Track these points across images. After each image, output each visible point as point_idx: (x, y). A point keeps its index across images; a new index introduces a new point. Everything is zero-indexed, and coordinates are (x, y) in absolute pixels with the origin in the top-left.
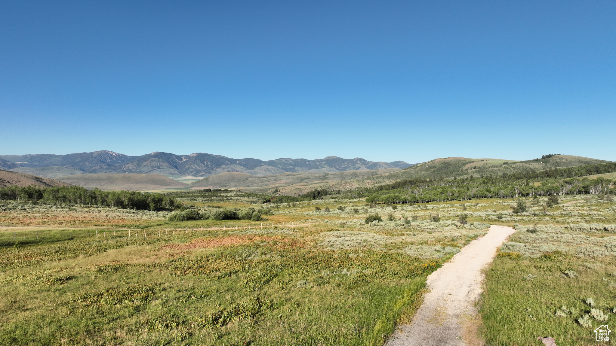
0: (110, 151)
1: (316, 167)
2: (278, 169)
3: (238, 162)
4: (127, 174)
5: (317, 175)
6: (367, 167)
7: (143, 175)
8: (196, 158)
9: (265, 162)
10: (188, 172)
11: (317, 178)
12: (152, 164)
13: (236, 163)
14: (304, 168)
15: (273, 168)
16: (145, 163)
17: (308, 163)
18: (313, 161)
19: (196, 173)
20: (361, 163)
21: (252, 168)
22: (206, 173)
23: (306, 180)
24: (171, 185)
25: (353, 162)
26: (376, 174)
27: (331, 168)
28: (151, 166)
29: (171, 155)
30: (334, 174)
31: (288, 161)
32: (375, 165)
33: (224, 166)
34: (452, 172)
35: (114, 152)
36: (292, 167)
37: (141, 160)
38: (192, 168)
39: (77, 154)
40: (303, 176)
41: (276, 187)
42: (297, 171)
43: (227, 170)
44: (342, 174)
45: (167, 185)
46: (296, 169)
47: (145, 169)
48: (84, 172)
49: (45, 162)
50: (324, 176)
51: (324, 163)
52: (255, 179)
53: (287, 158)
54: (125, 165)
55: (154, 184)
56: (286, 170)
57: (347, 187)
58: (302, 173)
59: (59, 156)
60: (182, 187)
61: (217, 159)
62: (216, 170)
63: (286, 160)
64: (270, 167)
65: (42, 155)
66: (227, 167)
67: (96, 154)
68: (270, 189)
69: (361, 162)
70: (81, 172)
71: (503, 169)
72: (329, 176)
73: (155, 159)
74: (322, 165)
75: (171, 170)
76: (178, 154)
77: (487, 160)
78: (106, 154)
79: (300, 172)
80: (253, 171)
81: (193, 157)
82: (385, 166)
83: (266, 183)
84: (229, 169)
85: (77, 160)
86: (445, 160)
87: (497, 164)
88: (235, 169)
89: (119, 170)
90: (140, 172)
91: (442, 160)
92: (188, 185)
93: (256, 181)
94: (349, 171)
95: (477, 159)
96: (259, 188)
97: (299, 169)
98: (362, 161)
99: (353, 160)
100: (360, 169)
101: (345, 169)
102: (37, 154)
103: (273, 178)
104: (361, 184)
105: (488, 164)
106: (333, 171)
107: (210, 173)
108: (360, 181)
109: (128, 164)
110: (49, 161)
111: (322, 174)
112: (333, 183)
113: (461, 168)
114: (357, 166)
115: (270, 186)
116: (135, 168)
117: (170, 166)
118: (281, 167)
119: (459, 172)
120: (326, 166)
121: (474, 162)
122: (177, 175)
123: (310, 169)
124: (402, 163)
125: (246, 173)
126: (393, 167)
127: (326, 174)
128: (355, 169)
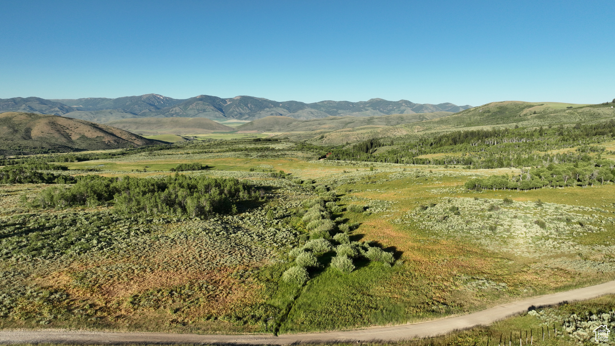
0: (158, 95)
1: (360, 110)
2: (321, 112)
3: (281, 105)
4: (175, 118)
5: (362, 118)
6: (413, 110)
7: (191, 119)
8: (240, 101)
9: (307, 105)
10: (233, 115)
11: (362, 122)
12: (197, 107)
13: (279, 106)
14: (347, 111)
15: (317, 111)
16: (191, 107)
17: (351, 106)
18: (357, 104)
19: (240, 116)
20: (406, 106)
21: (295, 111)
22: (250, 116)
23: (350, 124)
24: (217, 129)
25: (398, 105)
26: (424, 118)
27: (375, 111)
28: (197, 109)
29: (216, 98)
30: (379, 118)
31: (331, 104)
32: (421, 107)
33: (268, 109)
34: (508, 118)
35: (161, 96)
36: (335, 110)
37: (187, 103)
38: (236, 112)
39: (127, 97)
40: (347, 120)
41: (321, 133)
42: (341, 114)
43: (270, 113)
44: (387, 118)
45: (213, 129)
46: (340, 111)
47: (192, 112)
48: (134, 116)
49: (98, 106)
50: (369, 120)
51: (367, 105)
52: (299, 122)
54: (172, 108)
55: (202, 128)
56: (329, 113)
57: (395, 133)
58: (347, 116)
59: (111, 99)
60: (228, 131)
61: (260, 102)
62: (259, 114)
63: (329, 102)
64: (313, 110)
65: (95, 99)
66: (270, 110)
67: (145, 97)
68: (316, 134)
69: (406, 104)
70: (132, 115)
71: (567, 114)
72: (374, 120)
73: (200, 102)
74: (366, 108)
75: (216, 113)
76: (222, 97)
78: (154, 98)
79: (344, 116)
80: (296, 114)
81: (237, 100)
82: (432, 108)
83: (310, 127)
84: (273, 112)
85: (127, 104)
87: (560, 109)
88: (279, 112)
89: (167, 114)
90: (187, 115)
91: (497, 104)
92: (234, 129)
93: (300, 125)
94: (395, 114)
95: (536, 103)
96: (304, 132)
97: (342, 112)
98: (408, 103)
99: (398, 102)
100: (406, 111)
101: (390, 111)
102: (91, 98)
103: (317, 122)
104: (410, 131)
105: (550, 109)
106: (377, 114)
107: (254, 116)
108: (409, 127)
109: (175, 107)
110: (101, 105)
111: (367, 117)
112: (380, 129)
113: (519, 113)
114: (402, 108)
115: (316, 131)
116: (182, 111)
117: (216, 109)
118: (324, 110)
120: (370, 108)
121: (533, 106)
122: (222, 118)
123: (353, 111)
124: (450, 105)
125: (289, 116)
126: (441, 109)
127: (371, 118)
128: (400, 112)
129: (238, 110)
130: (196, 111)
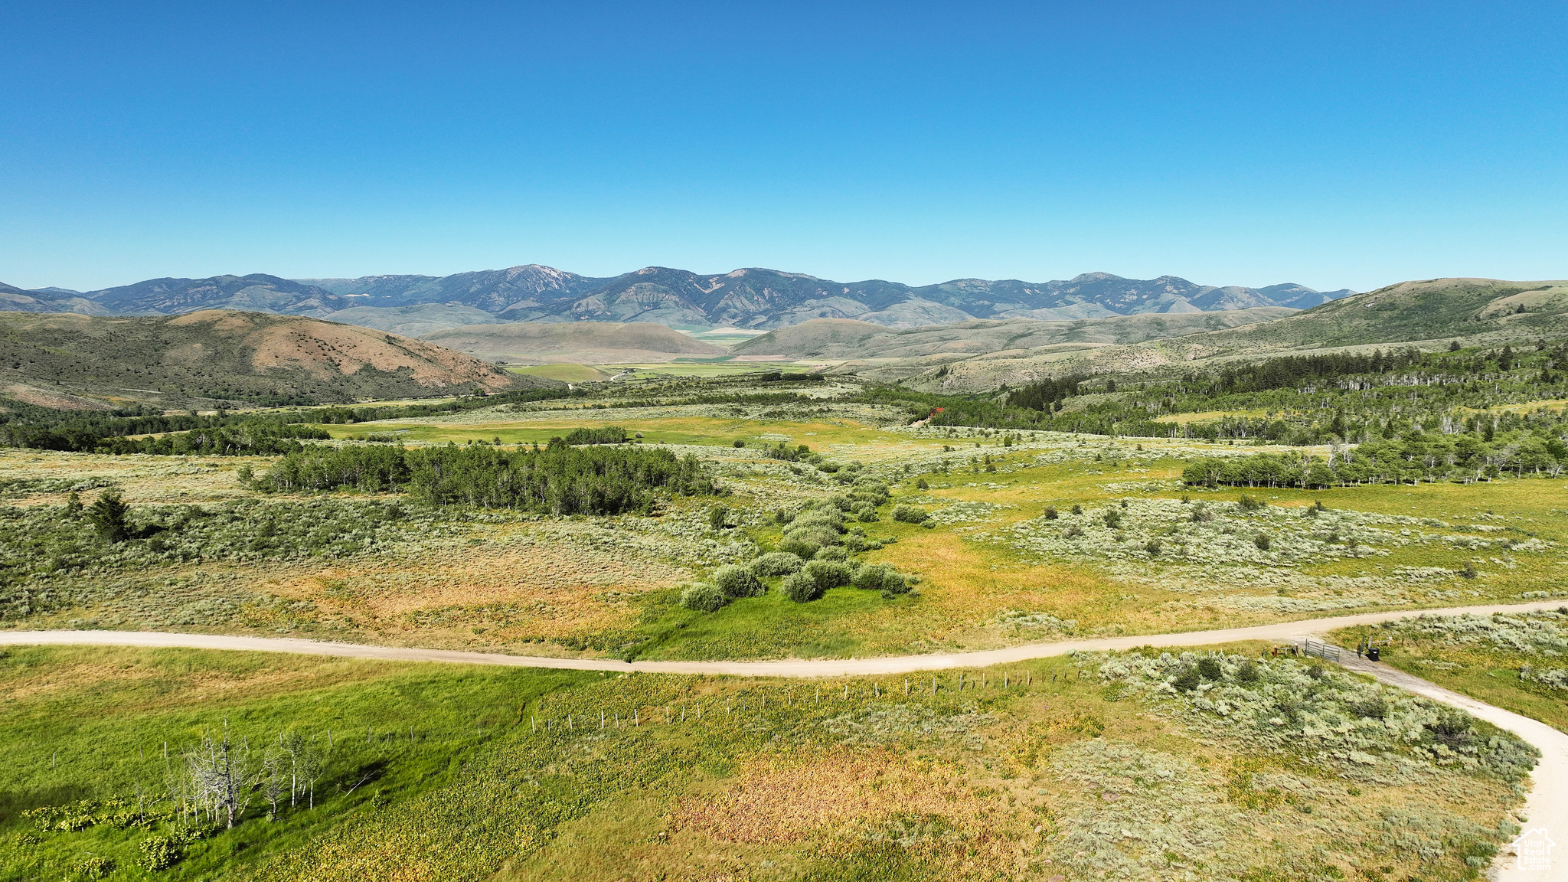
0: (544, 267)
1: (1050, 303)
2: (950, 308)
3: (846, 290)
4: (585, 324)
5: (1053, 325)
6: (1194, 303)
7: (621, 325)
8: (745, 280)
9: (914, 291)
10: (725, 316)
11: (1053, 335)
12: (640, 297)
13: (841, 294)
14: (1017, 306)
15: (937, 305)
16: (623, 296)
17: (1028, 291)
18: (1043, 287)
19: (744, 318)
20: (1175, 291)
21: (882, 305)
22: (769, 319)
23: (1022, 339)
24: (685, 352)
25: (1153, 289)
26: (1219, 323)
27: (1091, 306)
28: (638, 302)
29: (684, 275)
30: (1099, 324)
31: (976, 287)
32: (1215, 297)
33: (813, 302)
34: (1444, 323)
35: (553, 269)
36: (986, 303)
37: (613, 288)
38: (736, 308)
39: (473, 273)
40: (1015, 329)
41: (943, 361)
42: (999, 313)
43: (819, 312)
44: (1122, 324)
45: (677, 351)
46: (998, 307)
47: (625, 310)
48: (489, 319)
49: (405, 294)
50: (1071, 329)
51: (1071, 291)
52: (889, 335)
53: (974, 279)
54: (578, 299)
55: (647, 349)
56: (969, 309)
57: (1133, 363)
58: (1016, 318)
59: (435, 278)
60: (710, 357)
61: (795, 285)
62: (791, 313)
64: (928, 304)
65: (399, 278)
66: (820, 304)
67: (514, 273)
68: (928, 364)
69: (1176, 288)
72: (1086, 330)
73: (646, 284)
74: (1068, 298)
75: (686, 311)
76: (700, 271)
78: (537, 274)
79: (1007, 318)
80: (885, 313)
81: (736, 279)
82: (1245, 297)
83: (917, 347)
84: (825, 310)
85: (472, 290)
88: (840, 310)
89: (565, 313)
90: (614, 318)
92: (725, 352)
93: (893, 342)
94: (1145, 315)
95: (1529, 284)
97: (1003, 309)
98: (1180, 284)
99: (1154, 281)
100: (1173, 307)
101: (1130, 307)
102: (388, 276)
103: (937, 333)
104: (1173, 356)
106: (1100, 313)
107: (778, 318)
108: (1171, 347)
109: (585, 296)
110: (413, 292)
111: (1067, 322)
112: (1095, 352)
113: (1477, 311)
114: (1165, 298)
115: (929, 357)
116: (602, 307)
117: (683, 301)
118: (957, 304)
119: (1466, 324)
120: (1077, 299)
121: (1519, 291)
122: (700, 323)
123: (1033, 307)
124: (1294, 290)
125: (866, 320)
126: (1270, 300)
127: (1076, 324)
128: (1158, 307)
129: (738, 305)
130: (636, 305)
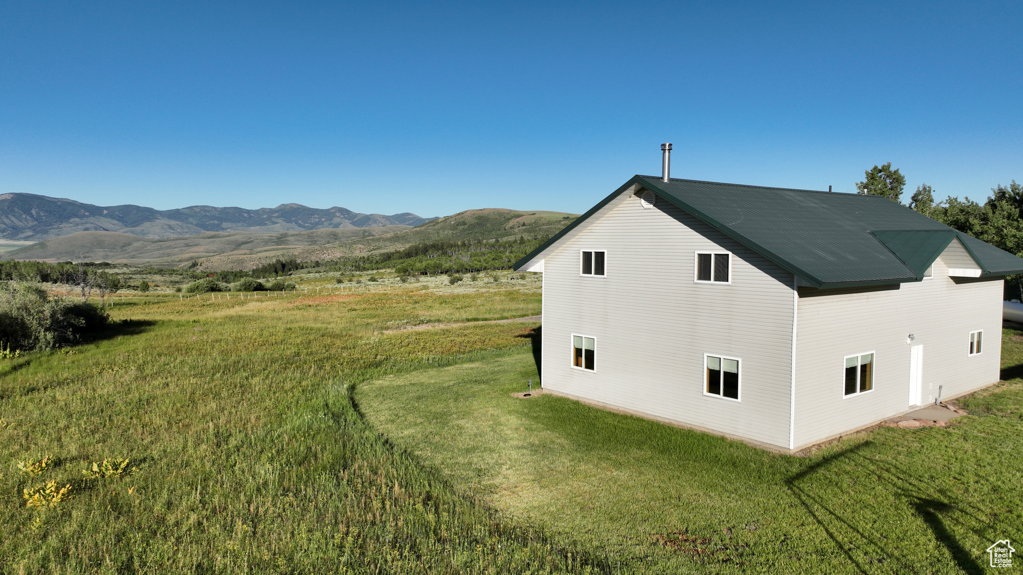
1: (262, 223)
2: (189, 225)
3: (105, 212)
5: (266, 236)
6: (353, 224)
9: (162, 213)
11: (267, 242)
13: (101, 215)
14: (239, 224)
15: (179, 223)
17: (246, 215)
18: (256, 212)
19: (13, 233)
20: (342, 216)
21: (135, 223)
22: (38, 233)
23: (245, 245)
25: (329, 214)
26: (370, 235)
27: (289, 225)
30: (297, 235)
31: (208, 211)
32: (366, 219)
34: (491, 232)
36: (216, 222)
38: (4, 224)
40: (239, 238)
41: (192, 258)
42: (226, 229)
43: (83, 227)
44: (311, 235)
46: (225, 225)
50: (278, 238)
51: (275, 215)
52: (145, 243)
53: (206, 206)
56: (206, 228)
57: (323, 256)
58: (239, 232)
62: (58, 228)
63: (204, 208)
64: (173, 223)
66: (83, 221)
68: (180, 261)
69: (342, 214)
72: (288, 238)
74: (273, 219)
77: (540, 212)
79: (233, 232)
80: (138, 229)
81: (5, 201)
82: (383, 221)
83: (168, 251)
84: (88, 226)
86: (480, 212)
87: (555, 220)
88: (101, 226)
91: (474, 212)
93: (149, 248)
94: (324, 230)
95: (526, 212)
96: (157, 259)
97: (229, 226)
98: (344, 212)
99: (329, 210)
100: (341, 225)
101: (315, 225)
103: (181, 241)
104: (347, 252)
106: (294, 229)
107: (45, 232)
108: (345, 247)
111: (275, 234)
112: (299, 250)
113: (504, 226)
114: (336, 220)
115: (180, 257)
118: (194, 222)
120: (280, 220)
121: (522, 216)
123: (250, 225)
124: (410, 216)
125: (124, 232)
127: (282, 235)
128: (331, 226)
129: (8, 222)
